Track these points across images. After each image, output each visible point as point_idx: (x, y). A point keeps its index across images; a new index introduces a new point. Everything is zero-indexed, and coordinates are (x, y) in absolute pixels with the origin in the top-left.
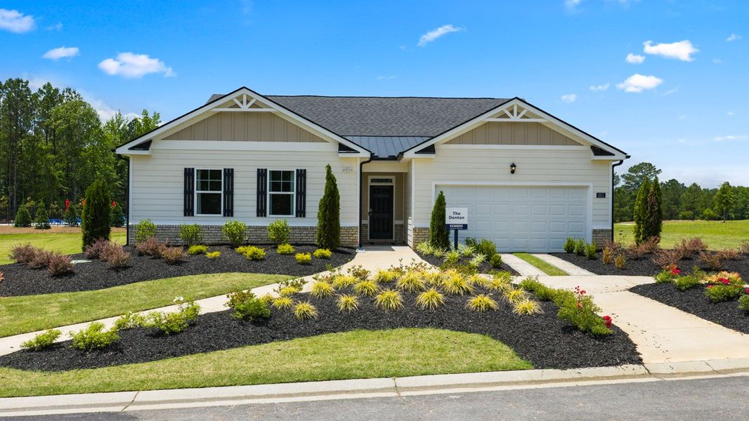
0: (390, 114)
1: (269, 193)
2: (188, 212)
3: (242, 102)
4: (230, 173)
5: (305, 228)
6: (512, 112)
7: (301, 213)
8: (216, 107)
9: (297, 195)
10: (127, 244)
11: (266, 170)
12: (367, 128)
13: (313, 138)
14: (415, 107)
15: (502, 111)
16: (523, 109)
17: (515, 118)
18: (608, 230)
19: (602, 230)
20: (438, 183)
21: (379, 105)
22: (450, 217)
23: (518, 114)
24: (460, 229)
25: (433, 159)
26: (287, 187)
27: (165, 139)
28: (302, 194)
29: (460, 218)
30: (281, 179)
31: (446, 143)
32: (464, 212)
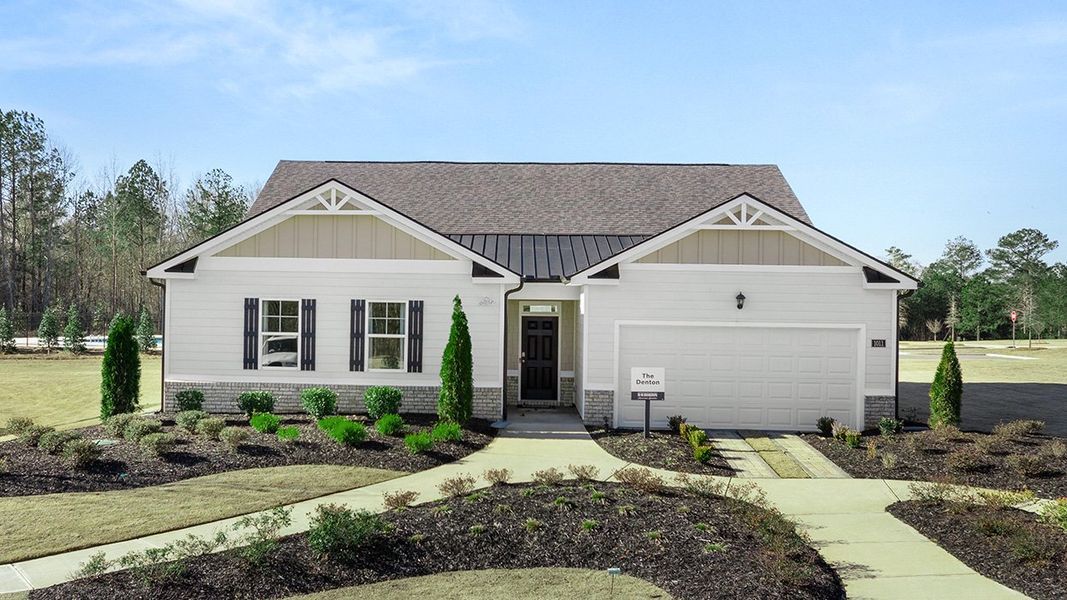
0: (557, 195)
1: (368, 336)
2: (250, 362)
3: (329, 201)
4: (310, 306)
5: (421, 390)
6: (738, 215)
7: (415, 365)
8: (292, 209)
9: (410, 339)
10: (162, 410)
11: (364, 301)
12: (519, 221)
13: (434, 254)
14: (597, 183)
15: (724, 214)
16: (756, 210)
17: (743, 225)
18: (891, 398)
19: (880, 398)
20: (623, 322)
21: (540, 178)
22: (639, 382)
23: (749, 217)
24: (653, 399)
25: (616, 286)
26: (395, 327)
27: (216, 255)
28: (416, 337)
29: (654, 383)
30: (386, 315)
31: (637, 261)
32: (659, 374)
